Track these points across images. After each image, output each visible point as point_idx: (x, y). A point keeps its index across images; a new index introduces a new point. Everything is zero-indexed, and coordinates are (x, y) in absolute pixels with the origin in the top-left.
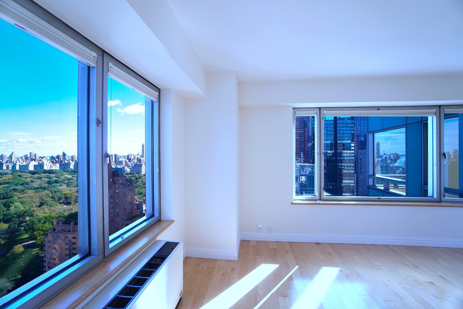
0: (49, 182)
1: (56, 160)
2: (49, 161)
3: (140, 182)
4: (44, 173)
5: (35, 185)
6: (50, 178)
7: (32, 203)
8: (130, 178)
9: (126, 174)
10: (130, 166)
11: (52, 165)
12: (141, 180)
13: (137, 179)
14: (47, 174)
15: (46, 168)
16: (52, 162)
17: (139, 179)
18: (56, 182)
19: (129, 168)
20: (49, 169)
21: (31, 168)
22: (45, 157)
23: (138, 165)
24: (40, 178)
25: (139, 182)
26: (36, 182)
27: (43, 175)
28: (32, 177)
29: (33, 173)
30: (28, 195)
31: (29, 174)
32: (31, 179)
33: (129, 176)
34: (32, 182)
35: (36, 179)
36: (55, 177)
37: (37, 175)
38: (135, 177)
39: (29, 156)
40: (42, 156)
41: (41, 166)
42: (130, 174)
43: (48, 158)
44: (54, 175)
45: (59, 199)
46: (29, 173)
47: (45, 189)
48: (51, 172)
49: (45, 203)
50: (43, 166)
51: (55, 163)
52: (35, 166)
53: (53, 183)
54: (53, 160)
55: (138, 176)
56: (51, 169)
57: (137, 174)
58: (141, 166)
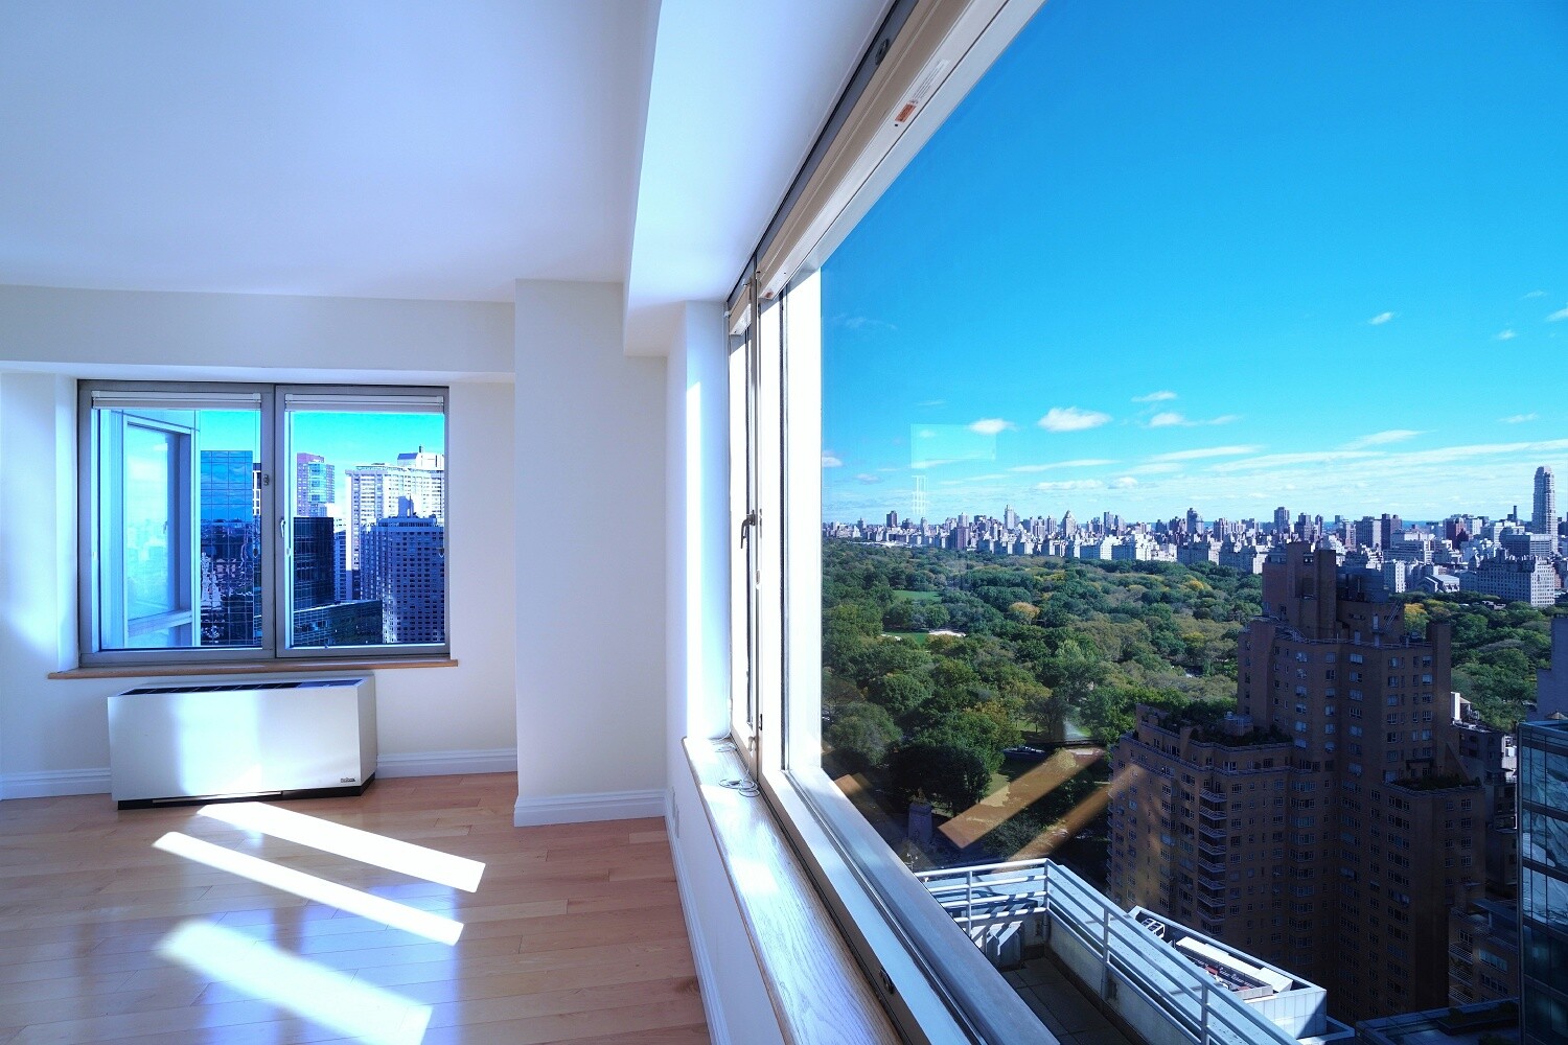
0: (1145, 598)
1: (1167, 535)
2: (1149, 537)
4: (1136, 571)
5: (1111, 601)
6: (1151, 584)
7: (1104, 648)
8: (1455, 617)
9: (1438, 597)
10: (1458, 567)
11: (1158, 547)
12: (1520, 631)
13: (1495, 624)
14: (1143, 575)
15: (1142, 555)
16: (1158, 540)
17: (1513, 625)
18: (1165, 598)
19: (1456, 575)
20: (1149, 558)
21: (1106, 554)
22: (1139, 525)
23: (1511, 563)
24: (1124, 584)
25: (1508, 641)
26: (1114, 593)
27: (1132, 576)
28: (1105, 579)
29: (1109, 567)
30: (1096, 624)
31: (1099, 569)
32: (1105, 584)
33: (1451, 609)
34: (1106, 592)
35: (1114, 584)
36: (1162, 582)
37: (1117, 575)
38: (1487, 616)
39: (1102, 521)
40: (1134, 522)
41: (1128, 548)
42: (1460, 598)
43: (1149, 528)
44: (1160, 578)
45: (1174, 652)
46: (1101, 566)
47: (1134, 614)
48: (1152, 567)
49: (1134, 655)
50: (1134, 549)
51: (1165, 542)
52: (1113, 547)
53: (1158, 602)
54: (1163, 533)
55: (1504, 614)
56: (1155, 558)
57: (1498, 602)
58: (1525, 568)
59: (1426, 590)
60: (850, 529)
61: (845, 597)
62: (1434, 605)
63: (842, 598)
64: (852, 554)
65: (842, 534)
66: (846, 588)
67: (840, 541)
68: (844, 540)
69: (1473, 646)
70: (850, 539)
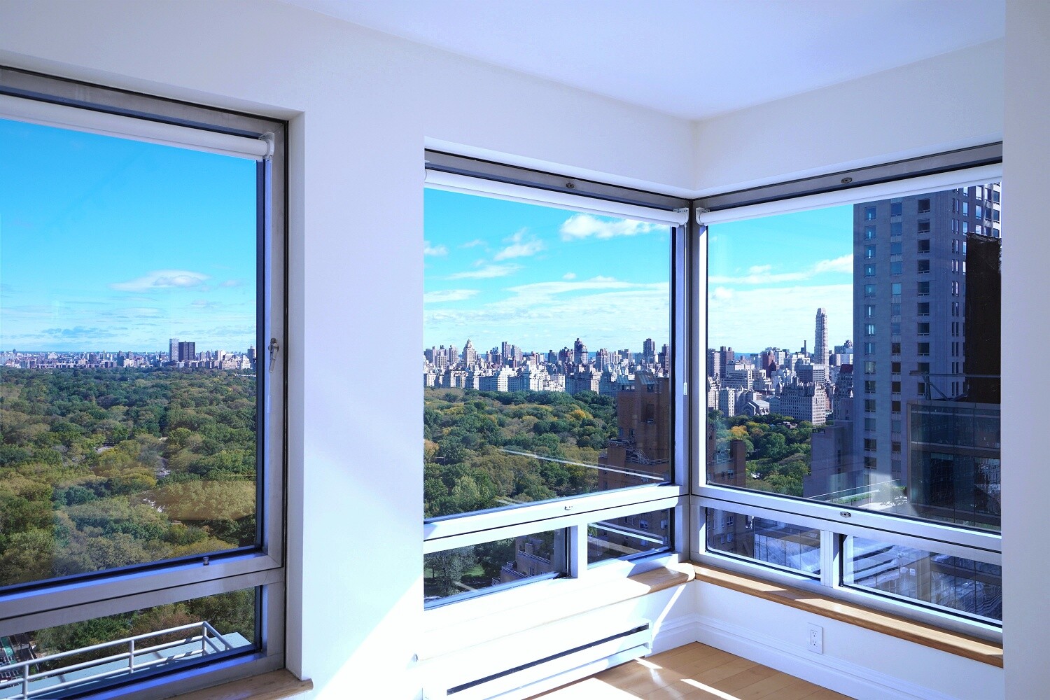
0: (537, 429)
1: (557, 365)
2: (541, 367)
3: (801, 454)
4: (530, 401)
5: (506, 434)
6: (542, 415)
7: (499, 482)
8: (765, 436)
9: (756, 420)
10: (769, 393)
11: (549, 378)
12: (804, 446)
13: (790, 441)
14: (535, 405)
15: (535, 386)
16: (549, 370)
17: (801, 442)
18: (554, 428)
19: (767, 400)
20: (541, 389)
21: (503, 387)
22: (533, 355)
23: (800, 388)
24: (518, 415)
25: (797, 455)
26: (508, 425)
27: (527, 407)
28: (501, 411)
29: (505, 400)
30: (491, 457)
31: (497, 402)
32: (501, 416)
33: (763, 429)
34: (502, 424)
35: (509, 416)
36: (551, 413)
37: (513, 407)
38: (785, 434)
39: (500, 351)
40: (529, 351)
41: (522, 379)
42: (769, 420)
43: (542, 359)
44: (549, 408)
45: (560, 482)
46: (498, 398)
47: (525, 445)
48: (544, 398)
49: (525, 488)
50: (528, 379)
51: (555, 372)
52: (509, 378)
53: (547, 432)
54: (558, 362)
55: (795, 432)
56: (547, 388)
57: (792, 422)
58: (809, 393)
59: (748, 414)
60: (239, 358)
61: (229, 440)
62: (753, 427)
63: (226, 442)
64: (240, 388)
65: (229, 365)
66: (230, 429)
67: (225, 374)
68: (230, 372)
69: (776, 460)
70: (238, 371)
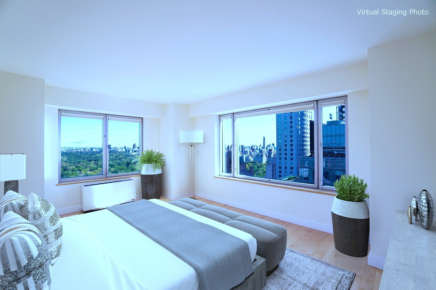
3: (261, 170)
8: (253, 166)
9: (250, 163)
10: (253, 156)
12: (261, 168)
13: (258, 167)
17: (261, 167)
19: (253, 158)
23: (260, 155)
25: (260, 170)
33: (252, 165)
38: (257, 166)
42: (253, 162)
55: (259, 165)
57: (258, 163)
58: (262, 156)
59: (248, 161)
60: (122, 149)
61: (121, 170)
62: (250, 164)
64: (123, 156)
65: (119, 150)
66: (121, 167)
67: (119, 153)
68: (120, 152)
69: (255, 172)
70: (122, 152)
